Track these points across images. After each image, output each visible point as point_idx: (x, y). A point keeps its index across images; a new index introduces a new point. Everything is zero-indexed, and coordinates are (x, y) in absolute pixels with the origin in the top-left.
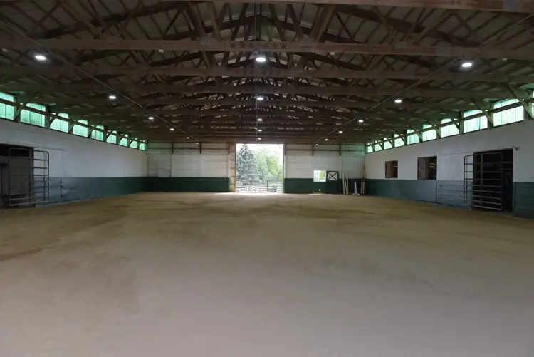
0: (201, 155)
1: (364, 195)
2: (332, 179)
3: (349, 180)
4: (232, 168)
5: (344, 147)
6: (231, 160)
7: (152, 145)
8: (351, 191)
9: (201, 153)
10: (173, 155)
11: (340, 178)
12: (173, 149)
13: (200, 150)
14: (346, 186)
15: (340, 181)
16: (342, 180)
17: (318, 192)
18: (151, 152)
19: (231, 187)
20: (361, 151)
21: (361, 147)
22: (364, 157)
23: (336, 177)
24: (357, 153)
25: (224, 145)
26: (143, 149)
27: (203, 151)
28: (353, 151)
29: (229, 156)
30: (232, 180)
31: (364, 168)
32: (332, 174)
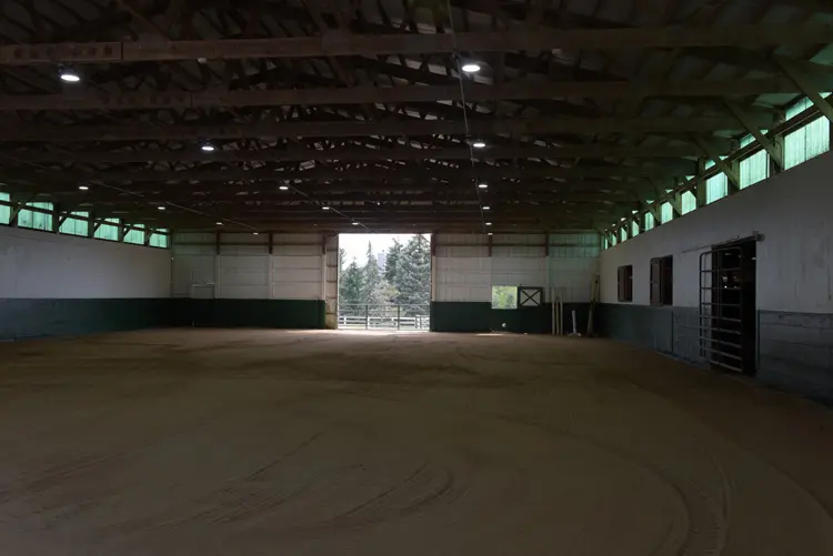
0: (271, 257)
1: (591, 336)
2: (530, 303)
3: (565, 305)
4: (330, 282)
5: (554, 238)
6: (329, 266)
7: (180, 237)
8: (567, 329)
9: (271, 251)
10: (219, 257)
11: (547, 301)
12: (218, 245)
13: (270, 247)
14: (556, 318)
15: (545, 308)
16: (550, 305)
17: (501, 330)
18: (179, 250)
19: (329, 318)
20: (591, 245)
21: (590, 238)
22: (599, 257)
23: (537, 298)
24: (582, 250)
25: (315, 237)
26: (163, 245)
27: (275, 248)
28: (572, 245)
29: (325, 257)
30: (330, 304)
31: (597, 281)
32: (530, 293)
